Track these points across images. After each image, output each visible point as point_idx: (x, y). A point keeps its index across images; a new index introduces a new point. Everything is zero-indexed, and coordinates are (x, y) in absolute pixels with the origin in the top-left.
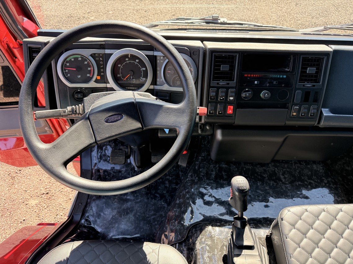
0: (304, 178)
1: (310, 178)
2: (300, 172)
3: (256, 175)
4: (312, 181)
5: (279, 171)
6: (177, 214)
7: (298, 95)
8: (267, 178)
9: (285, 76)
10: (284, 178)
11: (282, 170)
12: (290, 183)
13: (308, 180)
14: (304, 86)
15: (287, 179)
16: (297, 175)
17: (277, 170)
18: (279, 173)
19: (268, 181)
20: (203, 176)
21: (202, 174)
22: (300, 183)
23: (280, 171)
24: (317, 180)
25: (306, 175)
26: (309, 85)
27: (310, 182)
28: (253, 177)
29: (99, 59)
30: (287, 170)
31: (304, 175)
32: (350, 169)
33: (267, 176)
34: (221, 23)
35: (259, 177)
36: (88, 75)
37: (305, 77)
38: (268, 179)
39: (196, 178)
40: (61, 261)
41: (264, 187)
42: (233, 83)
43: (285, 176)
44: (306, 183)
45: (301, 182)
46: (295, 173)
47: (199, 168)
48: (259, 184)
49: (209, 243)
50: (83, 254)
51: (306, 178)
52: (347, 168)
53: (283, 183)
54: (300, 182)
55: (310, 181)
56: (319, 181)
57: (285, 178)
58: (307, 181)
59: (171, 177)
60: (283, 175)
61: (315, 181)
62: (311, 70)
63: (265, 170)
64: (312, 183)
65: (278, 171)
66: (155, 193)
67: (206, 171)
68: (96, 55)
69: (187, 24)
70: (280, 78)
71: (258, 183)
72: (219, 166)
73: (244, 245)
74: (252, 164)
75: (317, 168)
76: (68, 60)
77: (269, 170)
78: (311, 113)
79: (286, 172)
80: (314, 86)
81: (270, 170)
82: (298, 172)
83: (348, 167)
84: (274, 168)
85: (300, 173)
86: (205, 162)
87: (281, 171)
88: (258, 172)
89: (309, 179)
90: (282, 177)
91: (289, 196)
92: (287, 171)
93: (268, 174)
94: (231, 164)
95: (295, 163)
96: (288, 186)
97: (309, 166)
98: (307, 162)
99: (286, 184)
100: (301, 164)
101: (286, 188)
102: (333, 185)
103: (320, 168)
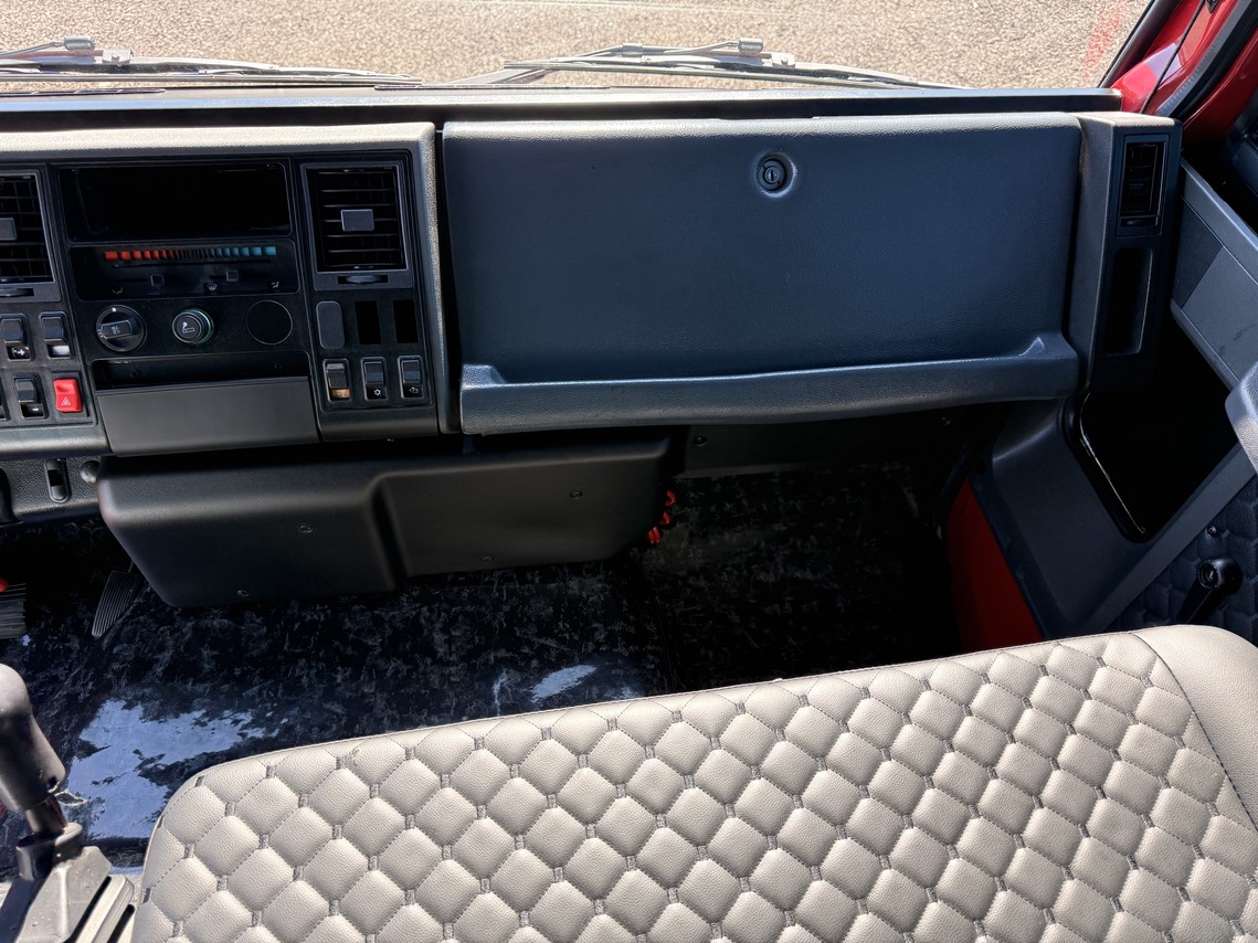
0: (525, 634)
1: (546, 629)
2: (514, 609)
3: (337, 643)
5: (434, 618)
8: (380, 650)
10: (446, 641)
11: (448, 612)
13: (535, 639)
15: (459, 644)
16: (501, 624)
17: (428, 614)
18: (432, 623)
19: (381, 662)
23: (439, 616)
24: (570, 632)
25: (533, 619)
27: (543, 646)
28: (321, 654)
30: (468, 608)
31: (525, 619)
33: (382, 644)
35: (349, 651)
38: (381, 655)
41: (358, 687)
43: (453, 633)
44: (526, 650)
45: (508, 651)
46: (495, 617)
48: (339, 679)
51: (531, 631)
54: (503, 651)
55: (542, 641)
56: (576, 638)
57: (449, 642)
58: (530, 644)
60: (445, 630)
61: (562, 641)
63: (378, 621)
65: (427, 619)
71: (337, 672)
77: (394, 617)
79: (460, 618)
81: (398, 619)
82: (506, 614)
84: (415, 609)
85: (511, 615)
87: (443, 614)
88: (349, 630)
89: (539, 635)
90: (439, 637)
92: (466, 614)
93: (389, 632)
95: (504, 579)
96: (453, 669)
97: (553, 585)
98: (550, 570)
99: (448, 664)
100: (523, 581)
101: (445, 678)
102: (626, 646)
103: (591, 589)
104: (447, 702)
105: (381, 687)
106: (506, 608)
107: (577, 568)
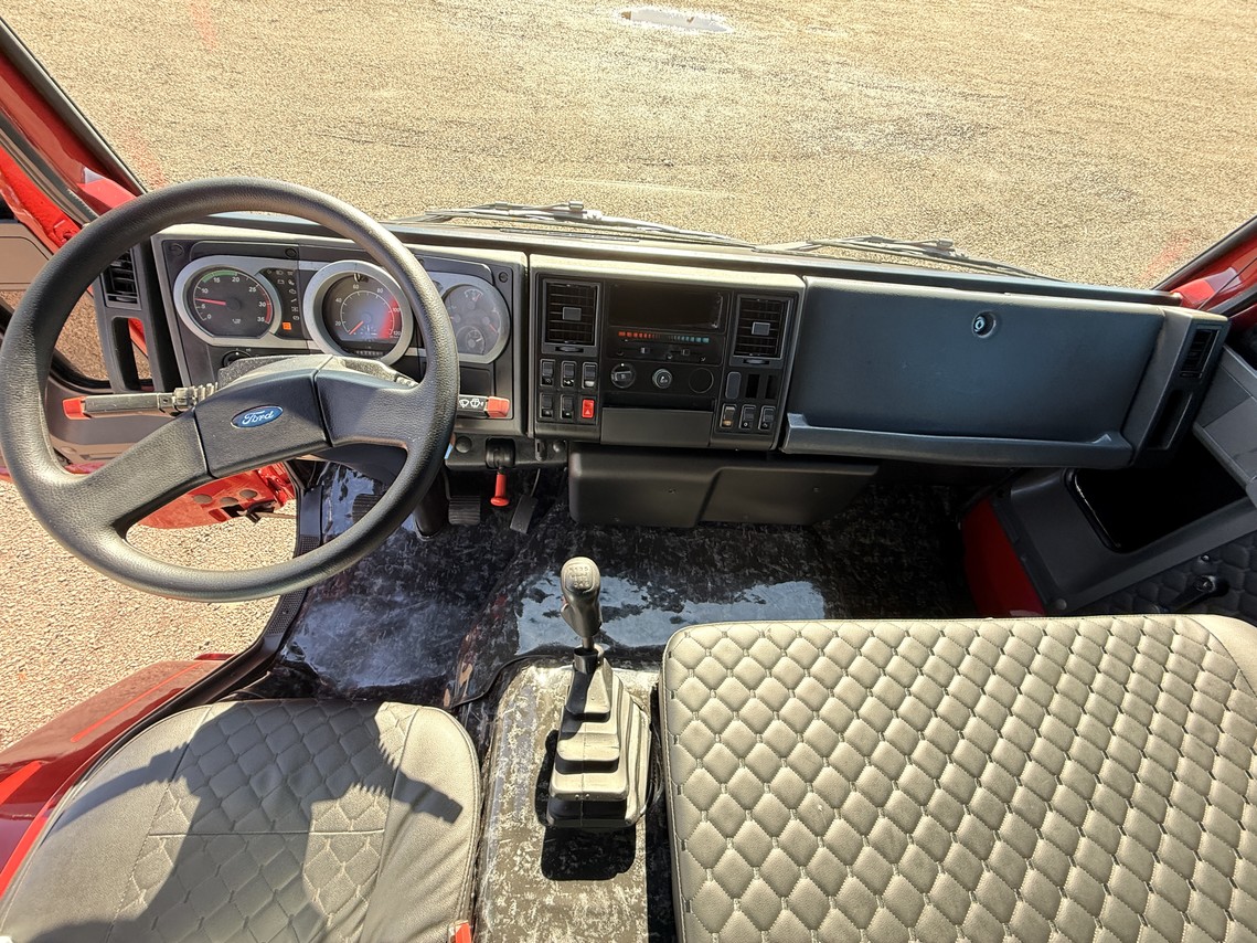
0: (763, 561)
1: (775, 560)
2: (755, 547)
3: (663, 553)
4: (777, 568)
5: (713, 545)
6: (481, 637)
7: (734, 383)
8: (686, 560)
9: (706, 340)
10: (720, 560)
11: (720, 543)
12: (731, 571)
13: (770, 565)
14: (745, 361)
15: (728, 562)
16: (750, 554)
17: (709, 543)
18: (712, 549)
19: (687, 567)
20: (550, 555)
21: (548, 551)
22: (752, 570)
23: (715, 545)
24: (788, 564)
25: (767, 553)
26: (755, 360)
27: (774, 569)
28: (657, 558)
29: (287, 282)
30: (731, 542)
31: (763, 553)
32: (868, 542)
33: (687, 556)
34: (589, 221)
35: (670, 558)
36: (261, 319)
37: (747, 344)
38: (688, 562)
39: (532, 559)
40: (168, 752)
41: (678, 580)
42: (591, 350)
43: (724, 556)
44: (765, 571)
45: (755, 569)
46: (746, 550)
47: (545, 537)
49: (523, 705)
50: (226, 733)
51: (767, 560)
52: (862, 540)
53: (718, 570)
55: (774, 567)
56: (792, 567)
57: (723, 560)
58: (767, 568)
59: (496, 555)
60: (720, 553)
61: (785, 568)
62: (760, 328)
63: (684, 544)
64: (777, 571)
65: (710, 546)
66: (455, 590)
67: (558, 544)
68: (278, 272)
69: (512, 218)
70: (696, 344)
72: (587, 535)
73: (586, 711)
74: (657, 529)
75: (792, 540)
76: (205, 279)
78: (762, 423)
79: (727, 548)
80: (767, 362)
81: (694, 544)
82: (751, 548)
83: (865, 536)
84: (702, 539)
85: (754, 549)
86: (558, 526)
87: (717, 544)
89: (772, 563)
90: (716, 557)
91: (727, 598)
92: (730, 546)
93: (690, 550)
94: (614, 530)
95: (748, 529)
96: (727, 576)
97: (775, 535)
98: (773, 528)
99: (724, 573)
100: (759, 531)
101: (723, 580)
102: (821, 575)
103: (797, 540)
104: (726, 594)
105: (690, 580)
106: (752, 546)
107: (788, 528)
